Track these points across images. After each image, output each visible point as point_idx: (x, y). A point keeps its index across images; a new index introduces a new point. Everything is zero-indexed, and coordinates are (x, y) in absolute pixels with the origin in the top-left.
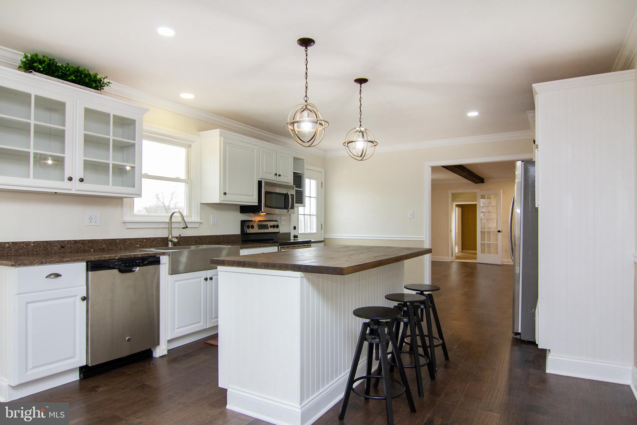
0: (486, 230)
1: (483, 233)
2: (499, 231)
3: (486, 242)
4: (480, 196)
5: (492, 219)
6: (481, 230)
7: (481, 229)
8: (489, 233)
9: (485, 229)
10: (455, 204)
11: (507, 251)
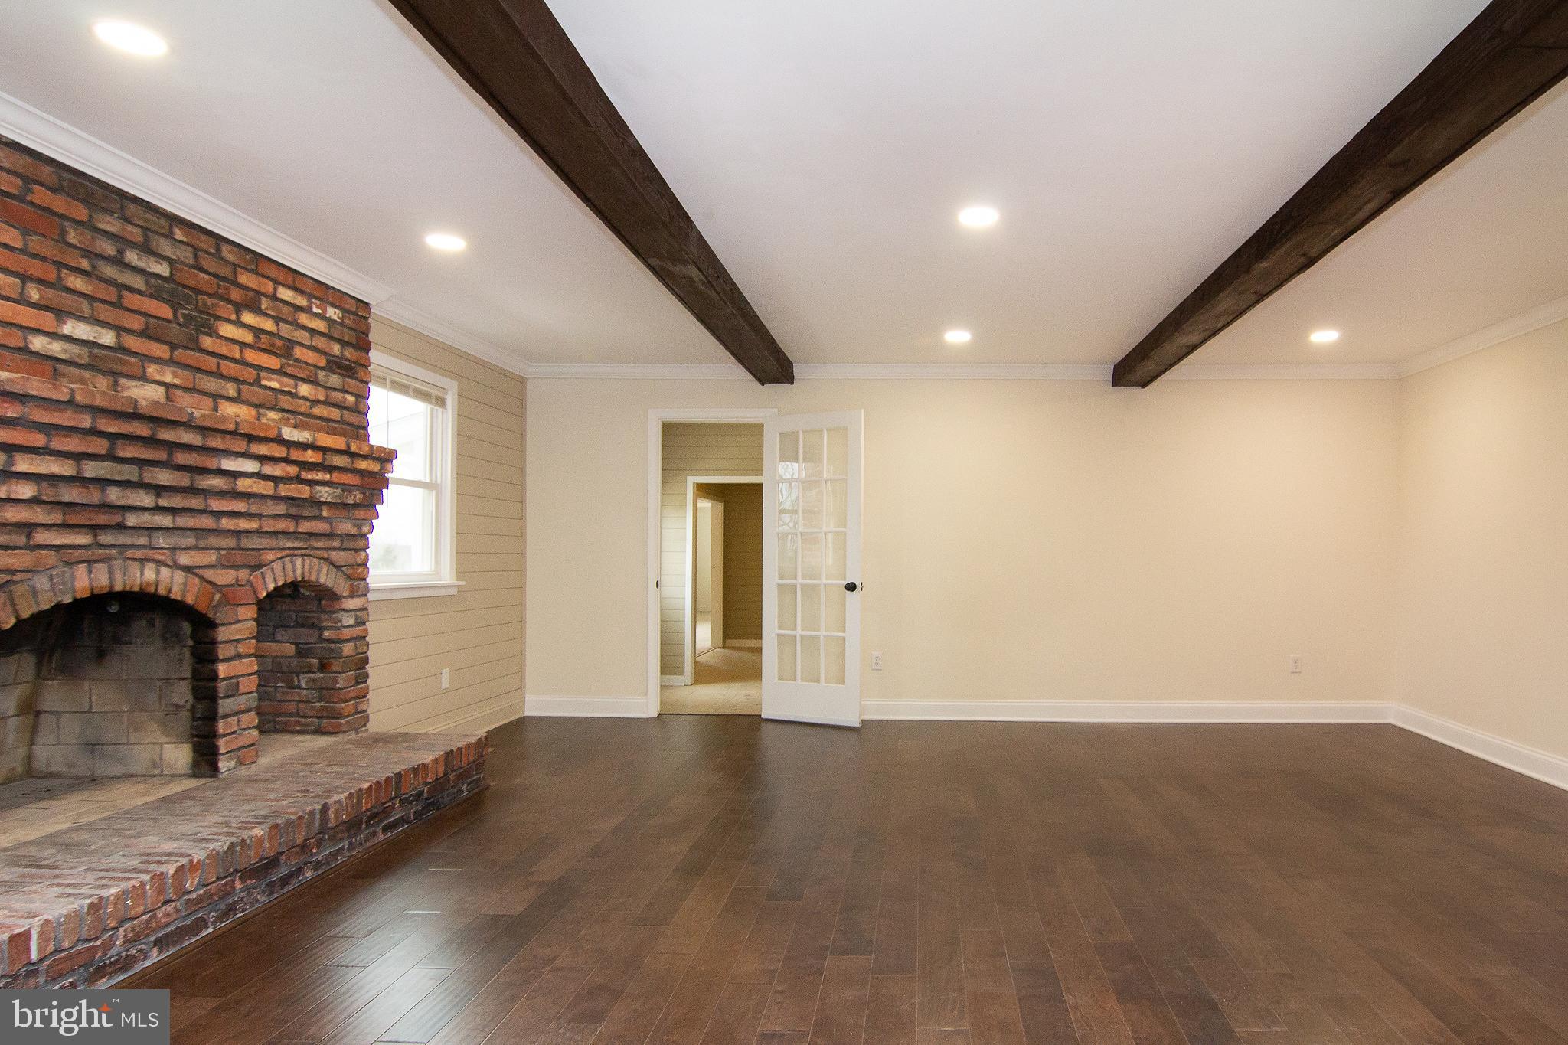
0: (800, 581)
1: (787, 591)
2: (851, 587)
3: (799, 632)
4: (778, 435)
5: (825, 534)
6: (782, 582)
7: (781, 577)
8: (811, 590)
9: (795, 578)
10: (692, 480)
11: (877, 664)
